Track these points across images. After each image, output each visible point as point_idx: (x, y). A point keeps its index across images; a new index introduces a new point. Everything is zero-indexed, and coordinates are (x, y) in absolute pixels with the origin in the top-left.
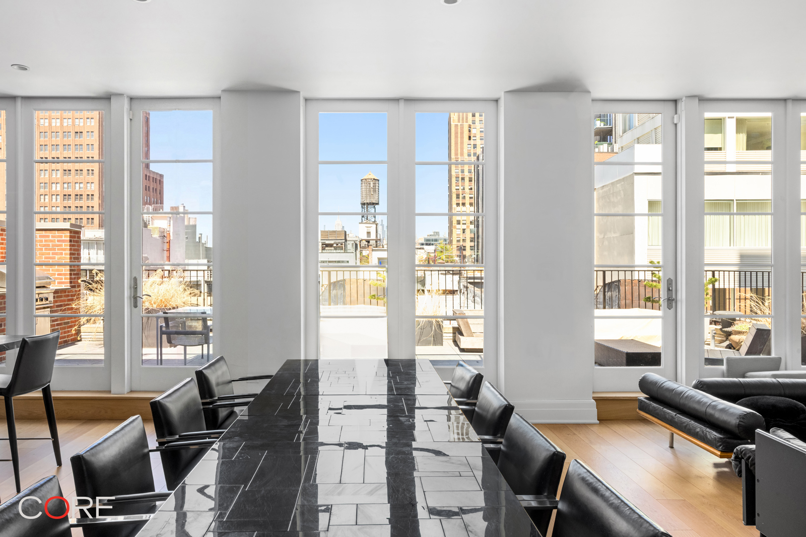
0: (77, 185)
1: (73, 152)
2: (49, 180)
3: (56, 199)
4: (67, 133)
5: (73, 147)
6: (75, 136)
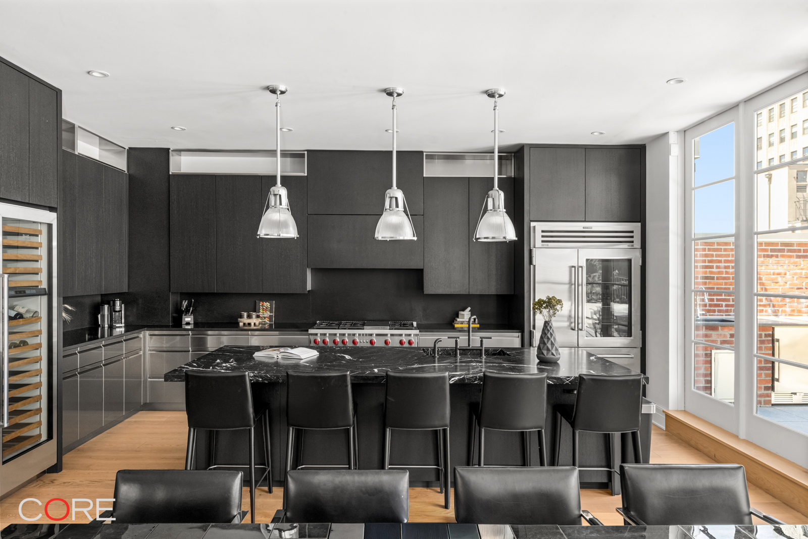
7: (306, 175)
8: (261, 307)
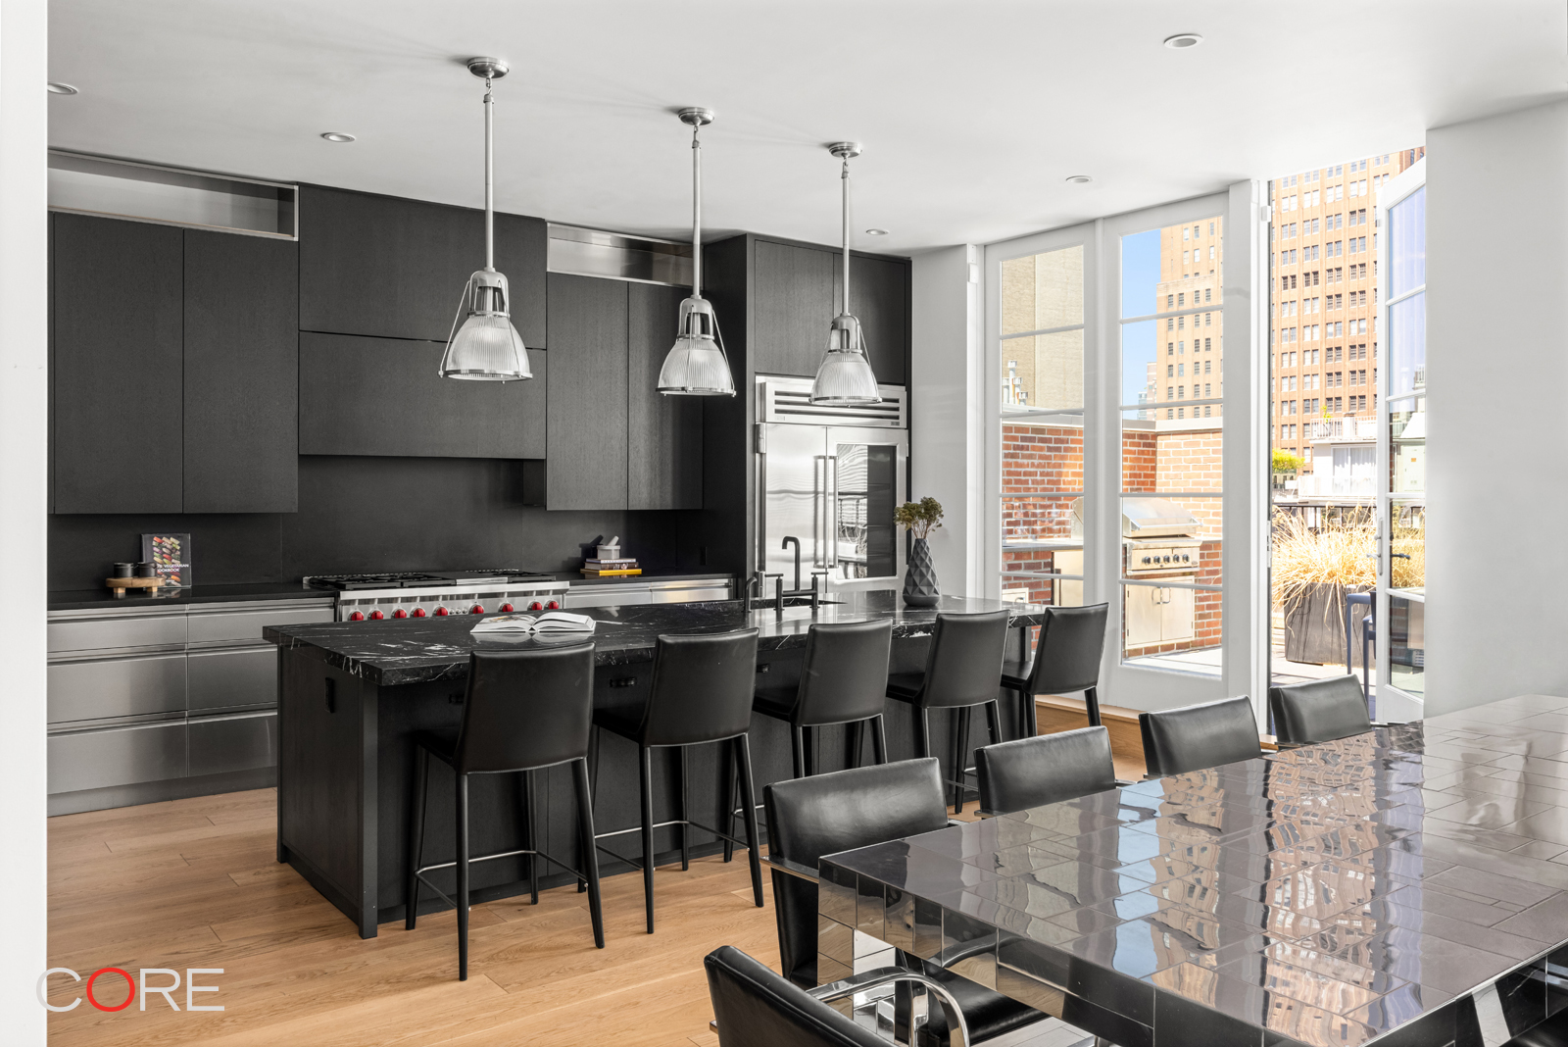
0: (1354, 325)
1: (1344, 256)
2: (1299, 320)
3: (1313, 358)
4: (1333, 218)
5: (1346, 245)
6: (1350, 220)
7: (296, 239)
8: (155, 549)
